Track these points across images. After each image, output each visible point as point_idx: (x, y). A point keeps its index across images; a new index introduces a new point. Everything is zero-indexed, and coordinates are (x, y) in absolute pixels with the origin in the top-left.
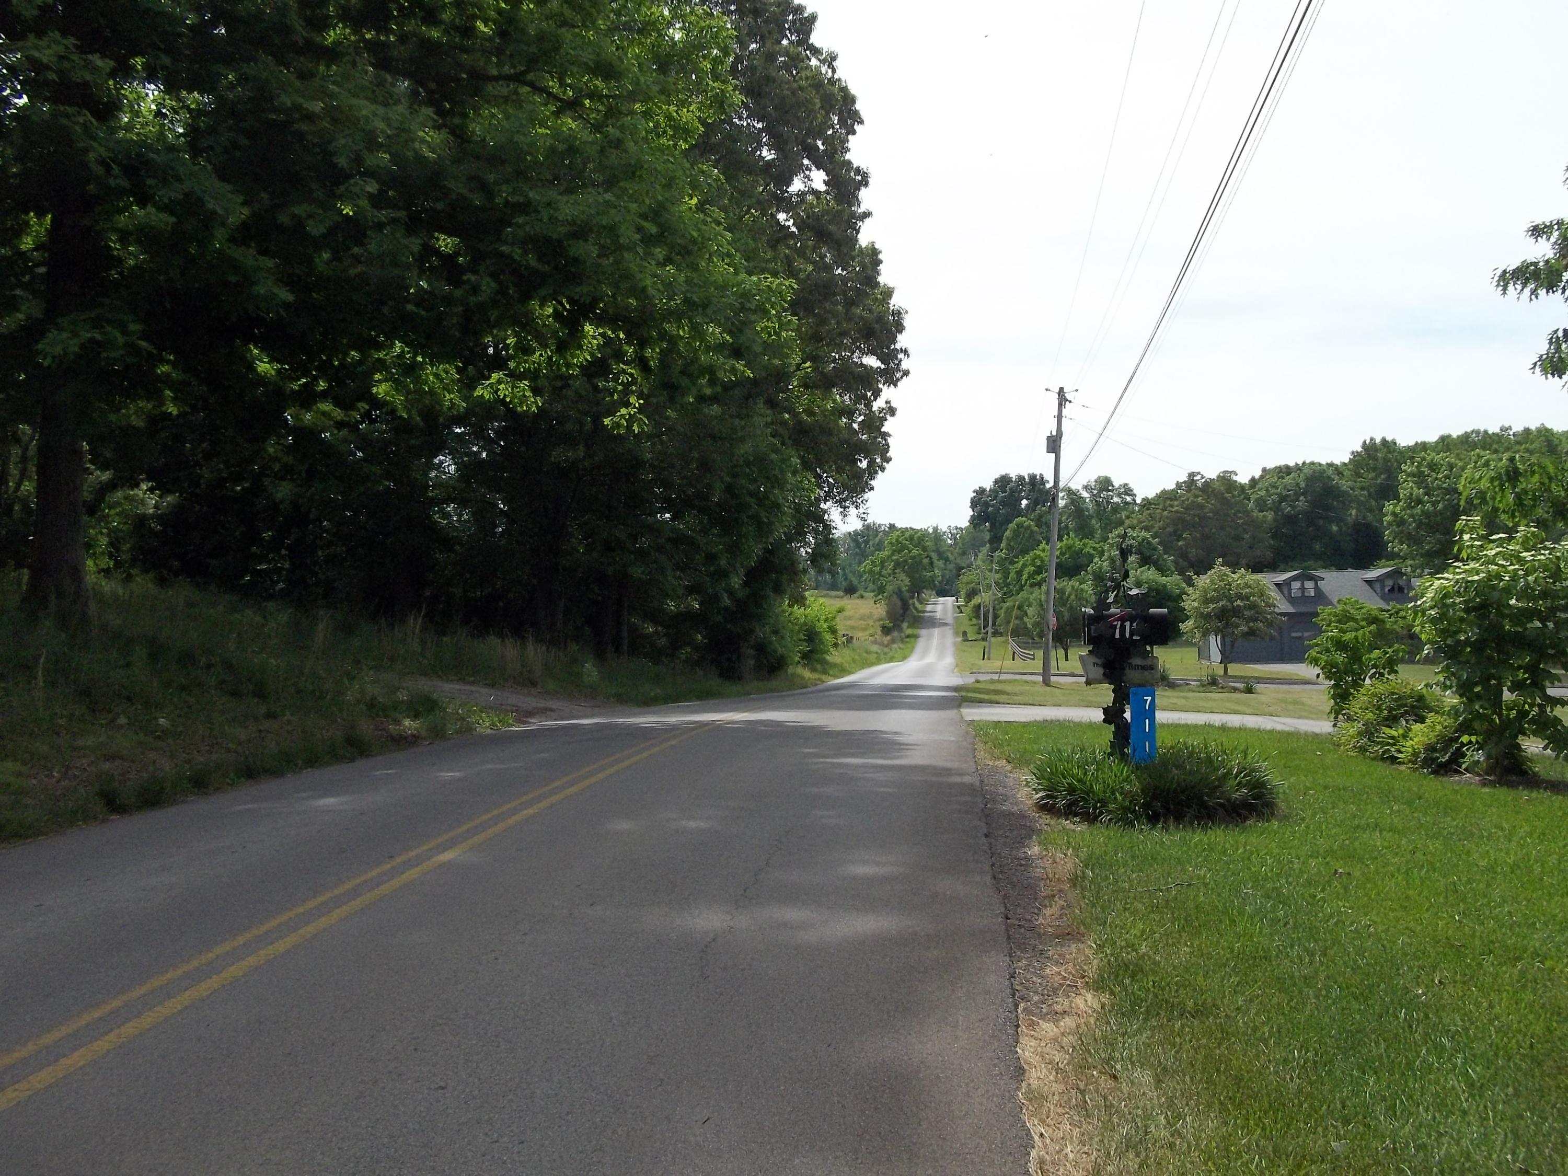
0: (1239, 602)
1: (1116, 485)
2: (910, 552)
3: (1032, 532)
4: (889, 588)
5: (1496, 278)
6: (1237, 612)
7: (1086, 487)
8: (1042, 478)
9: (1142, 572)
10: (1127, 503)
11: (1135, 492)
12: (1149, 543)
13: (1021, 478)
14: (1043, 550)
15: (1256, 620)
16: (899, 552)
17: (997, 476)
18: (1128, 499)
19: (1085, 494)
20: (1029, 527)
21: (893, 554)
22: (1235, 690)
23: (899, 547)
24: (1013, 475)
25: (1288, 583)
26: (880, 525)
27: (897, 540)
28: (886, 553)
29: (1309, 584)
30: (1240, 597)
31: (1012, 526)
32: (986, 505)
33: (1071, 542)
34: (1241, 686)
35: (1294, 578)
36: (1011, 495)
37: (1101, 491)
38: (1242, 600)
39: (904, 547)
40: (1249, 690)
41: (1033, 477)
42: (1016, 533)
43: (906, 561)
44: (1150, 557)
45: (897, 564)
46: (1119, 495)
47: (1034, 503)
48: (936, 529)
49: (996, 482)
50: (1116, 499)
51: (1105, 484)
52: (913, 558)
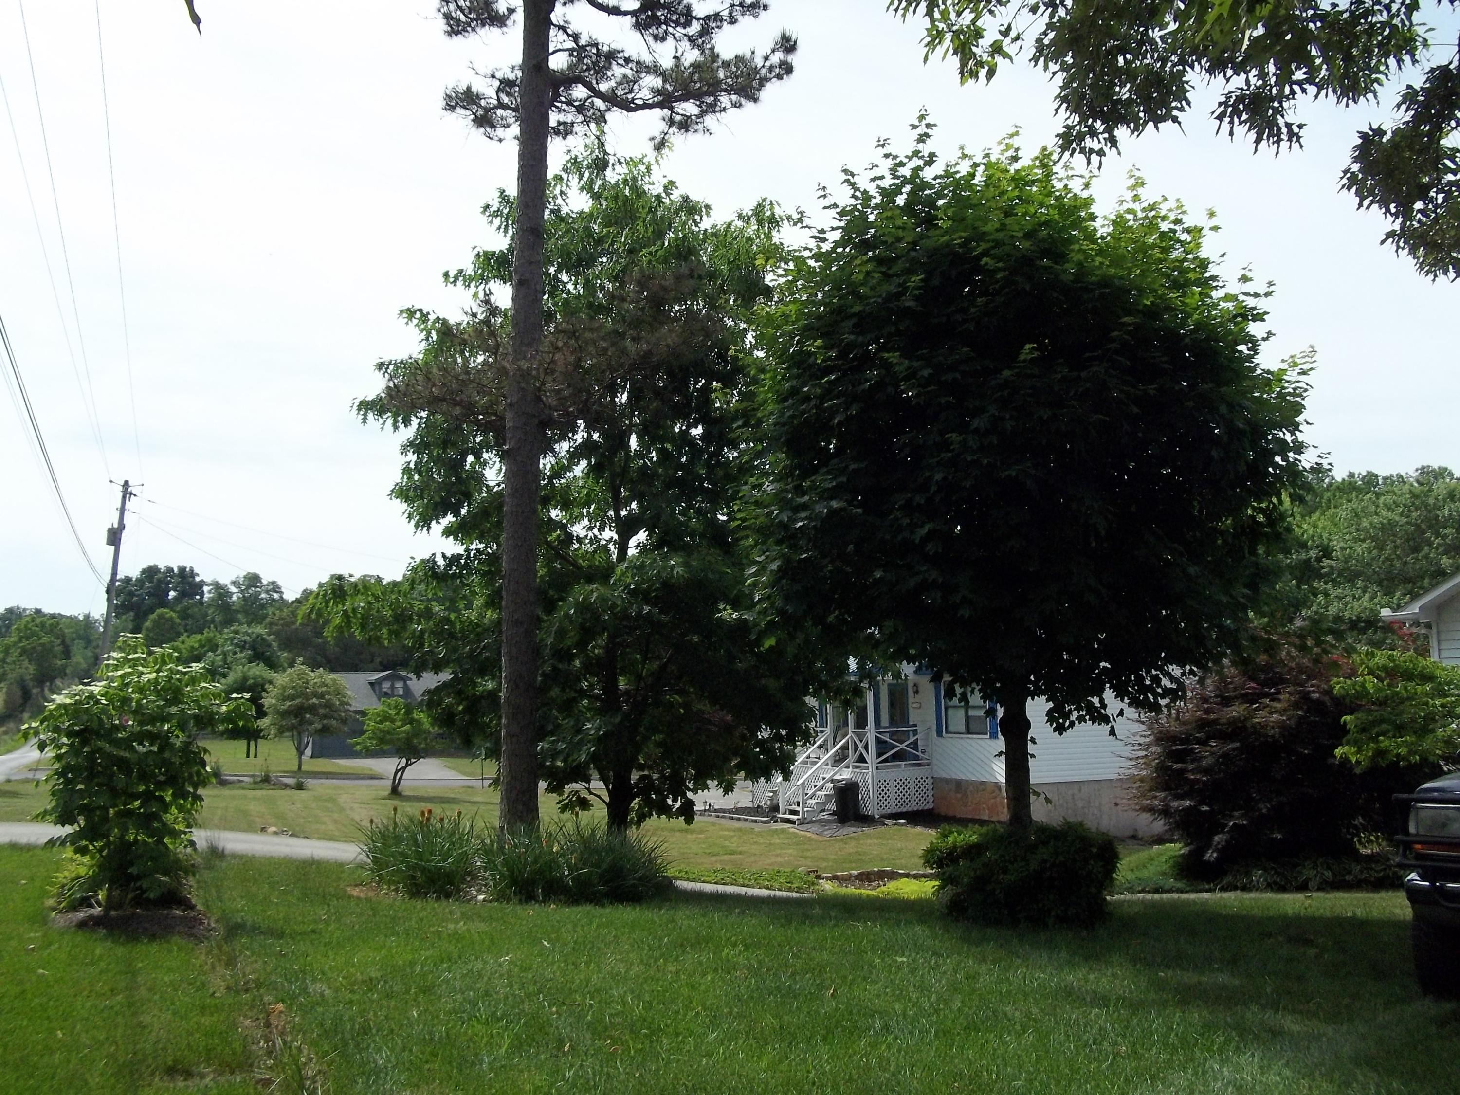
0: (315, 700)
1: (265, 582)
2: (40, 639)
3: (174, 623)
4: (11, 676)
5: (355, 407)
6: (312, 709)
7: (234, 583)
8: (192, 570)
9: (249, 668)
10: (274, 600)
11: (283, 590)
12: (263, 639)
13: (170, 570)
14: (183, 642)
15: (331, 717)
16: (27, 638)
17: (145, 566)
18: (276, 596)
19: (233, 589)
20: (171, 618)
21: (20, 641)
22: (286, 786)
23: (27, 634)
24: (162, 566)
25: (379, 682)
26: (25, 610)
27: (26, 626)
28: (12, 639)
29: (399, 685)
30: (315, 695)
31: (153, 616)
32: (131, 594)
33: (211, 635)
34: (291, 781)
35: (384, 679)
36: (158, 586)
37: (249, 587)
38: (318, 698)
39: (34, 634)
40: (300, 787)
41: (182, 570)
42: (156, 624)
43: (34, 648)
44: (263, 653)
45: (24, 652)
46: (267, 592)
47: (183, 595)
48: (87, 617)
49: (144, 572)
50: (263, 596)
51: (253, 580)
52: (43, 645)
